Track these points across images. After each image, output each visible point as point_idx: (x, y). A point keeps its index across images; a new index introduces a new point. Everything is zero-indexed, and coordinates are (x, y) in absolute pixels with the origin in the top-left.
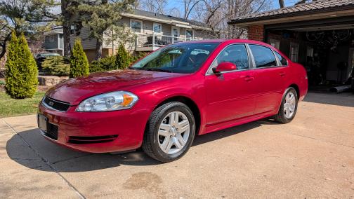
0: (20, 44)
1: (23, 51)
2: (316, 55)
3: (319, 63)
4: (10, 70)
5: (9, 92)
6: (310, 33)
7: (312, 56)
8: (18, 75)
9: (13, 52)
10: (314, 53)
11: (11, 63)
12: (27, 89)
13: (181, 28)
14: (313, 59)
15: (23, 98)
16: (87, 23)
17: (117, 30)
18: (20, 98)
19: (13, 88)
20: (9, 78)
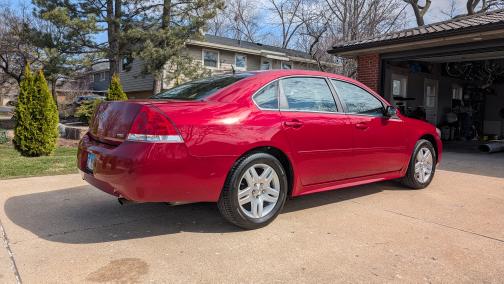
0: (35, 81)
1: (39, 91)
2: (467, 97)
3: (471, 109)
4: (20, 117)
5: (18, 147)
6: (452, 64)
7: (461, 98)
8: (30, 124)
9: (26, 94)
10: (464, 94)
11: (21, 108)
12: (42, 143)
13: (275, 61)
14: (462, 103)
15: (37, 155)
16: (139, 54)
17: (180, 64)
18: (33, 155)
19: (23, 142)
20: (19, 128)
